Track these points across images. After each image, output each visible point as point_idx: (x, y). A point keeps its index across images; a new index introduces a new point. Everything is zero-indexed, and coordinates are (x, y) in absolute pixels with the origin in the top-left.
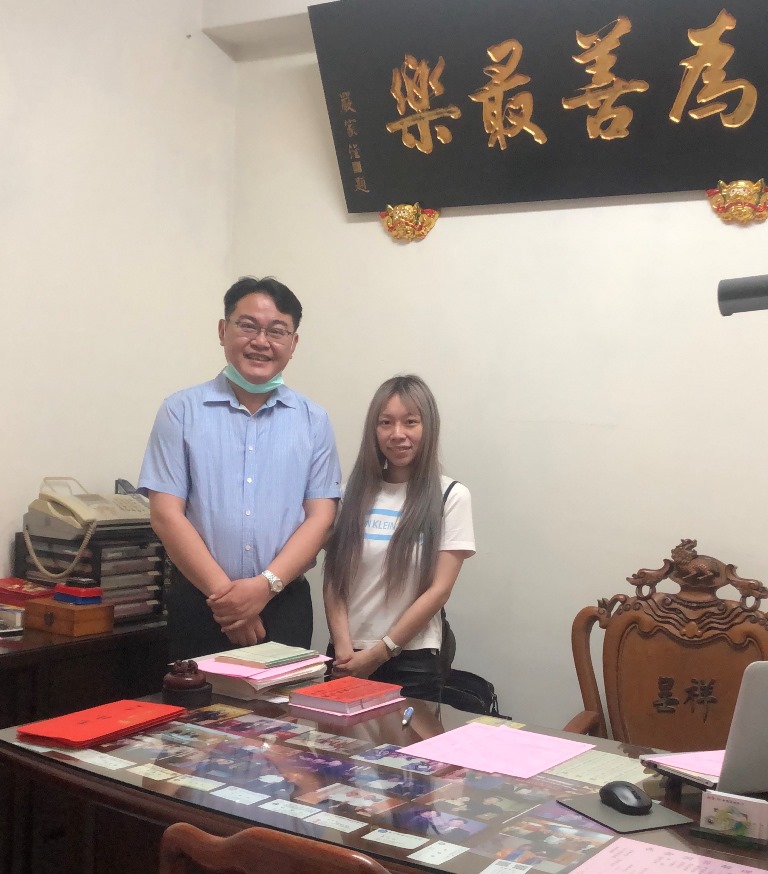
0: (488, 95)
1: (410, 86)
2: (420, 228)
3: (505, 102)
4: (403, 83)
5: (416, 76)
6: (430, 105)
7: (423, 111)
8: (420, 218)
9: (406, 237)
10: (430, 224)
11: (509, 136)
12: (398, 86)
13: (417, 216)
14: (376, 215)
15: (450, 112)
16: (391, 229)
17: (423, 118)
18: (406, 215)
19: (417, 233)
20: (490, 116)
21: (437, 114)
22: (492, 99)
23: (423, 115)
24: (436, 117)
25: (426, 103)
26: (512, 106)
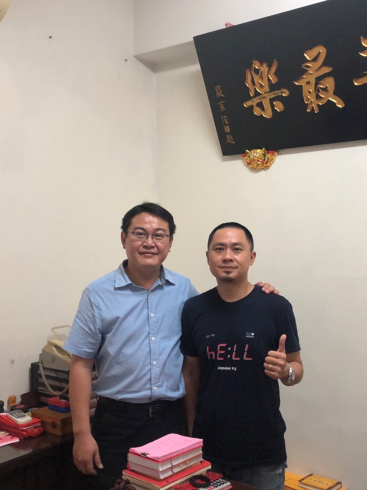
0: (306, 81)
1: (257, 79)
2: (267, 163)
3: (317, 84)
4: (252, 77)
5: (260, 73)
6: (270, 89)
7: (265, 93)
8: (266, 157)
9: (259, 168)
10: (272, 160)
11: (320, 104)
12: (249, 79)
13: (264, 155)
14: (240, 156)
15: (282, 93)
16: (249, 164)
17: (266, 97)
18: (258, 155)
19: (264, 165)
20: (308, 93)
21: (274, 94)
22: (308, 83)
23: (266, 95)
24: (274, 96)
25: (267, 88)
26: (321, 86)
